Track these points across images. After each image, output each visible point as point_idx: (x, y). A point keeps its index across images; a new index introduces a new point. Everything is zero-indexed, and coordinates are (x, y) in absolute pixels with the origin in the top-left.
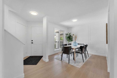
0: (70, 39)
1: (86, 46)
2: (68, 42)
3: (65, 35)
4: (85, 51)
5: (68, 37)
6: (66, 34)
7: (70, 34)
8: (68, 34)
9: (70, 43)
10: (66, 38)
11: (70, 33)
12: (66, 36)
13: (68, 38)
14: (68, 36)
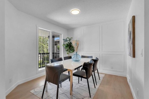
0: (71, 48)
1: (96, 61)
2: (68, 53)
3: (62, 40)
4: (94, 71)
5: (68, 45)
6: (64, 40)
7: (70, 40)
8: (68, 39)
9: (70, 55)
10: (63, 47)
11: (70, 38)
12: (63, 42)
13: (66, 47)
14: (67, 43)
